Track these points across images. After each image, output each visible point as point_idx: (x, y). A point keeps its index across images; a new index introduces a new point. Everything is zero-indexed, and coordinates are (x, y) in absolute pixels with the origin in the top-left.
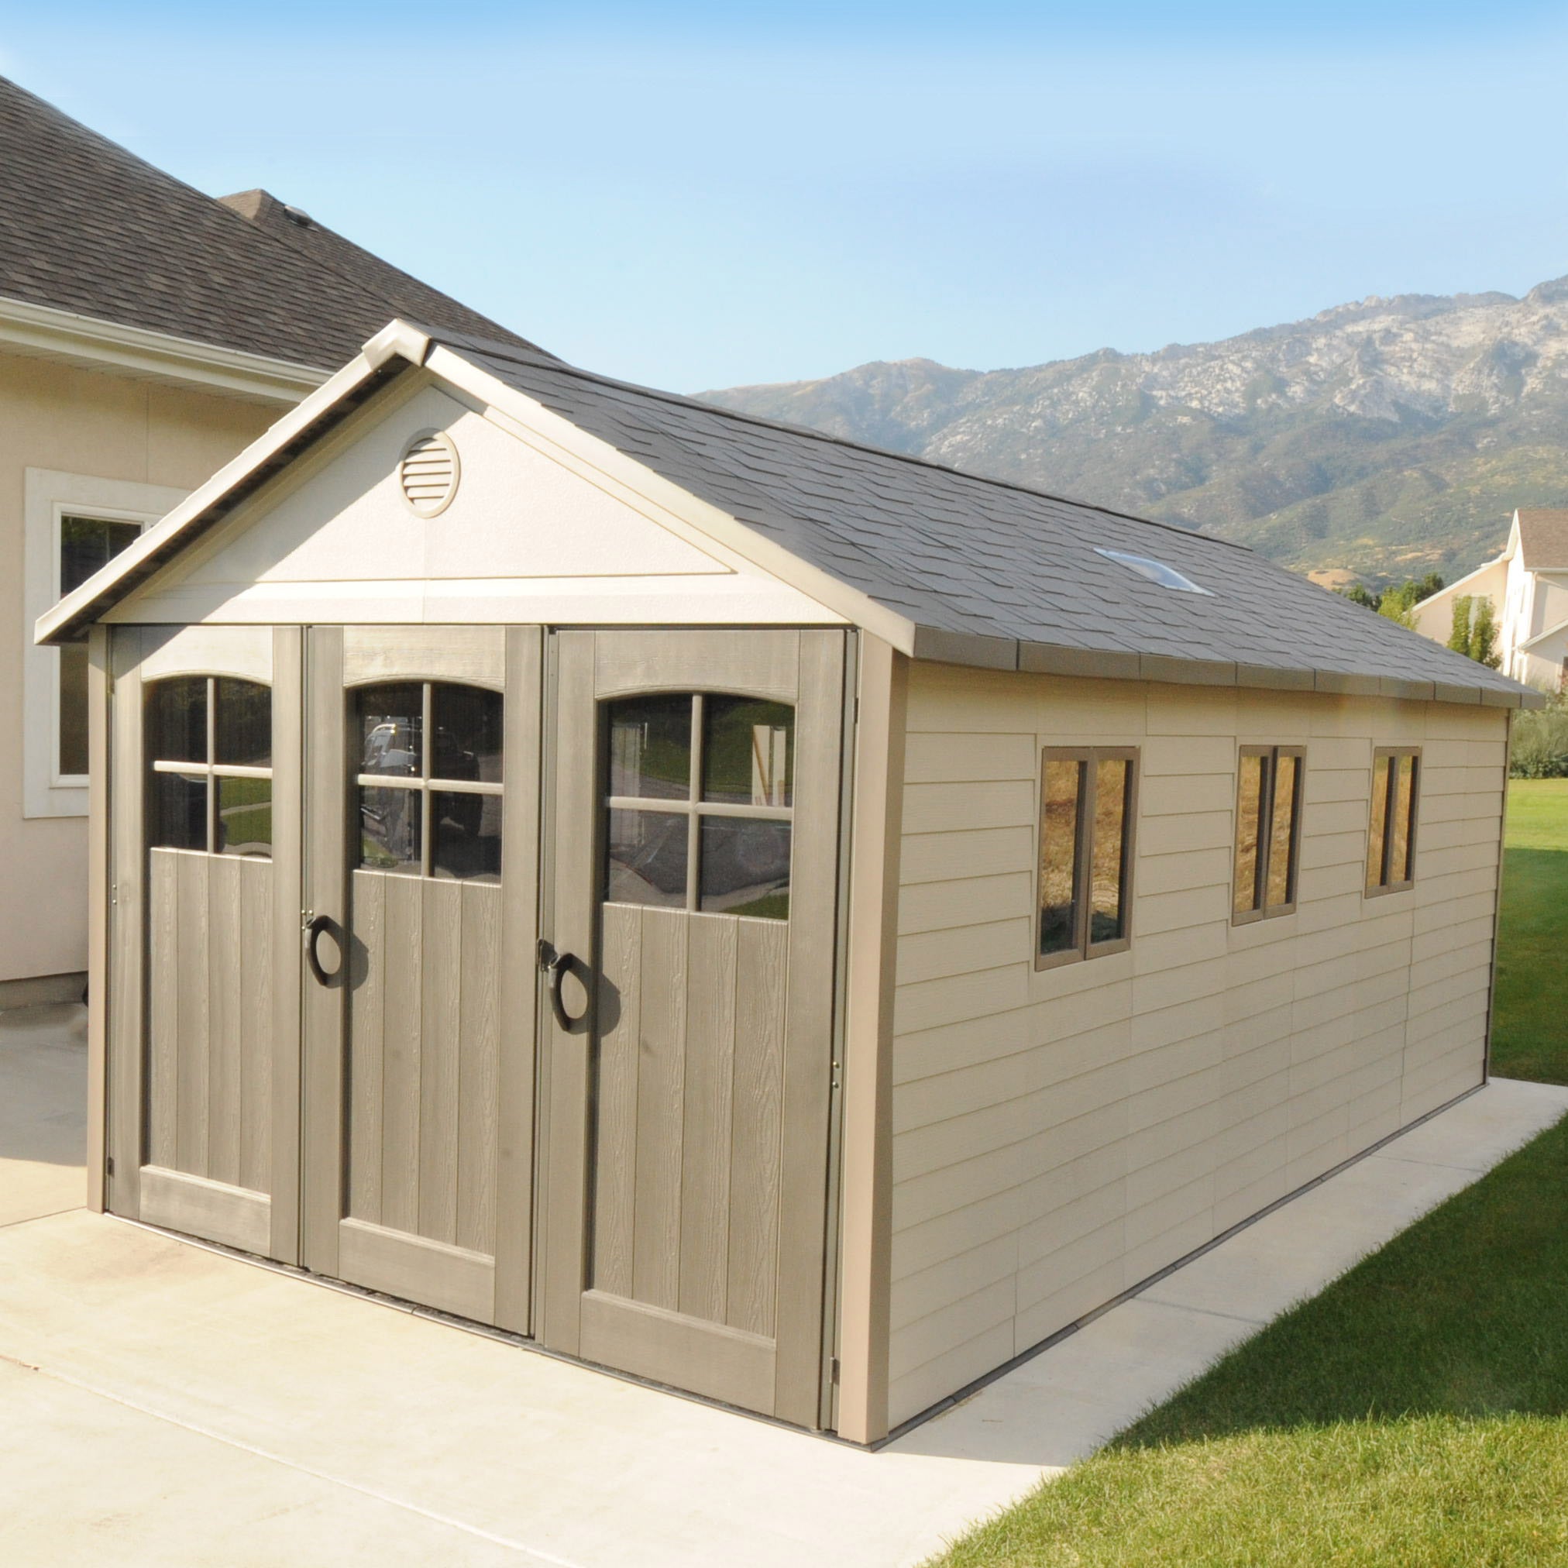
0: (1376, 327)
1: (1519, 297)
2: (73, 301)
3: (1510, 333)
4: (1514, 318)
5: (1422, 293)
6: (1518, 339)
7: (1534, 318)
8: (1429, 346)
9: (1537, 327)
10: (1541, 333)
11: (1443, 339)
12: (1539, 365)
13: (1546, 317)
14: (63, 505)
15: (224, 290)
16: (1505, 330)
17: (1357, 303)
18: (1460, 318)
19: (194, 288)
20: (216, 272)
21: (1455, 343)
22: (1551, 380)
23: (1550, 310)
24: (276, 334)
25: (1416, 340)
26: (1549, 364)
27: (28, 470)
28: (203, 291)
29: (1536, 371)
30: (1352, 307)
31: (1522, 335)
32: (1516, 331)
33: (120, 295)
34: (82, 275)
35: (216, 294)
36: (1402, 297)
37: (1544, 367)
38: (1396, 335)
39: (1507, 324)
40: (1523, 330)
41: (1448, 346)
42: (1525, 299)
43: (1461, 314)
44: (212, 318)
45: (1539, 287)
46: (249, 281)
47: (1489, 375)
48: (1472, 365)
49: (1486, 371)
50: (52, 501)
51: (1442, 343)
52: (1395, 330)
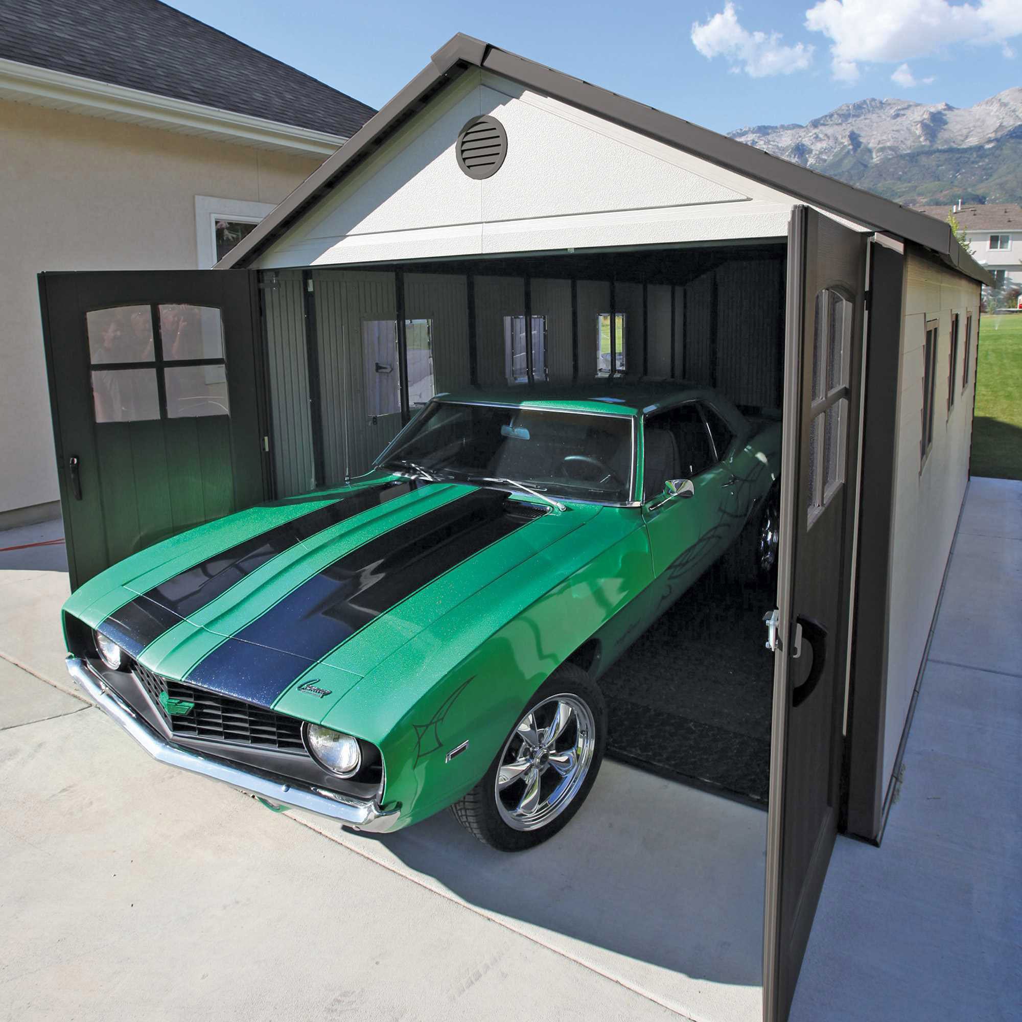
0: (749, 139)
1: (805, 126)
2: (216, 103)
3: (801, 141)
4: (802, 134)
5: (766, 125)
6: (805, 143)
7: (811, 134)
8: (770, 146)
9: (812, 138)
10: (814, 140)
11: (776, 143)
12: (813, 153)
13: (815, 133)
14: (216, 215)
15: (292, 101)
16: (800, 139)
17: (741, 129)
18: (782, 135)
19: (277, 100)
20: (288, 94)
21: (780, 145)
22: (818, 158)
23: (816, 131)
24: (321, 122)
25: (765, 144)
26: (817, 153)
27: (196, 197)
28: (263, 96)
29: (812, 155)
30: (739, 131)
31: (806, 141)
32: (804, 140)
33: (241, 101)
34: (220, 92)
35: (289, 103)
36: (759, 126)
37: (816, 154)
38: (757, 142)
39: (800, 137)
40: (806, 139)
41: (778, 146)
42: (807, 126)
43: (782, 133)
44: (289, 114)
45: (812, 121)
46: (303, 98)
47: (795, 157)
48: (787, 154)
49: (793, 156)
50: (210, 213)
51: (775, 145)
52: (756, 140)
